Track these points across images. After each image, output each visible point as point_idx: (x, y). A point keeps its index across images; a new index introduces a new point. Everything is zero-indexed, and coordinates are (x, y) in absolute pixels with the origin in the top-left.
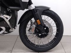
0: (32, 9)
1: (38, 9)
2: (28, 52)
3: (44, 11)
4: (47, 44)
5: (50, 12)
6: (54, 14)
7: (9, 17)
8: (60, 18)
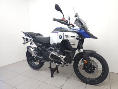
0: (81, 52)
1: (86, 52)
2: (79, 81)
3: (91, 54)
4: (94, 79)
5: (95, 55)
6: (99, 57)
7: (64, 57)
8: (105, 60)
